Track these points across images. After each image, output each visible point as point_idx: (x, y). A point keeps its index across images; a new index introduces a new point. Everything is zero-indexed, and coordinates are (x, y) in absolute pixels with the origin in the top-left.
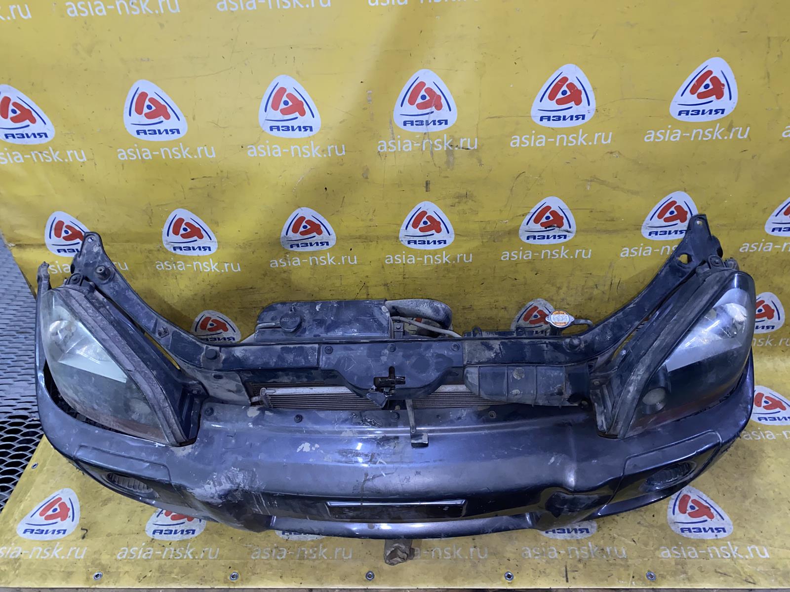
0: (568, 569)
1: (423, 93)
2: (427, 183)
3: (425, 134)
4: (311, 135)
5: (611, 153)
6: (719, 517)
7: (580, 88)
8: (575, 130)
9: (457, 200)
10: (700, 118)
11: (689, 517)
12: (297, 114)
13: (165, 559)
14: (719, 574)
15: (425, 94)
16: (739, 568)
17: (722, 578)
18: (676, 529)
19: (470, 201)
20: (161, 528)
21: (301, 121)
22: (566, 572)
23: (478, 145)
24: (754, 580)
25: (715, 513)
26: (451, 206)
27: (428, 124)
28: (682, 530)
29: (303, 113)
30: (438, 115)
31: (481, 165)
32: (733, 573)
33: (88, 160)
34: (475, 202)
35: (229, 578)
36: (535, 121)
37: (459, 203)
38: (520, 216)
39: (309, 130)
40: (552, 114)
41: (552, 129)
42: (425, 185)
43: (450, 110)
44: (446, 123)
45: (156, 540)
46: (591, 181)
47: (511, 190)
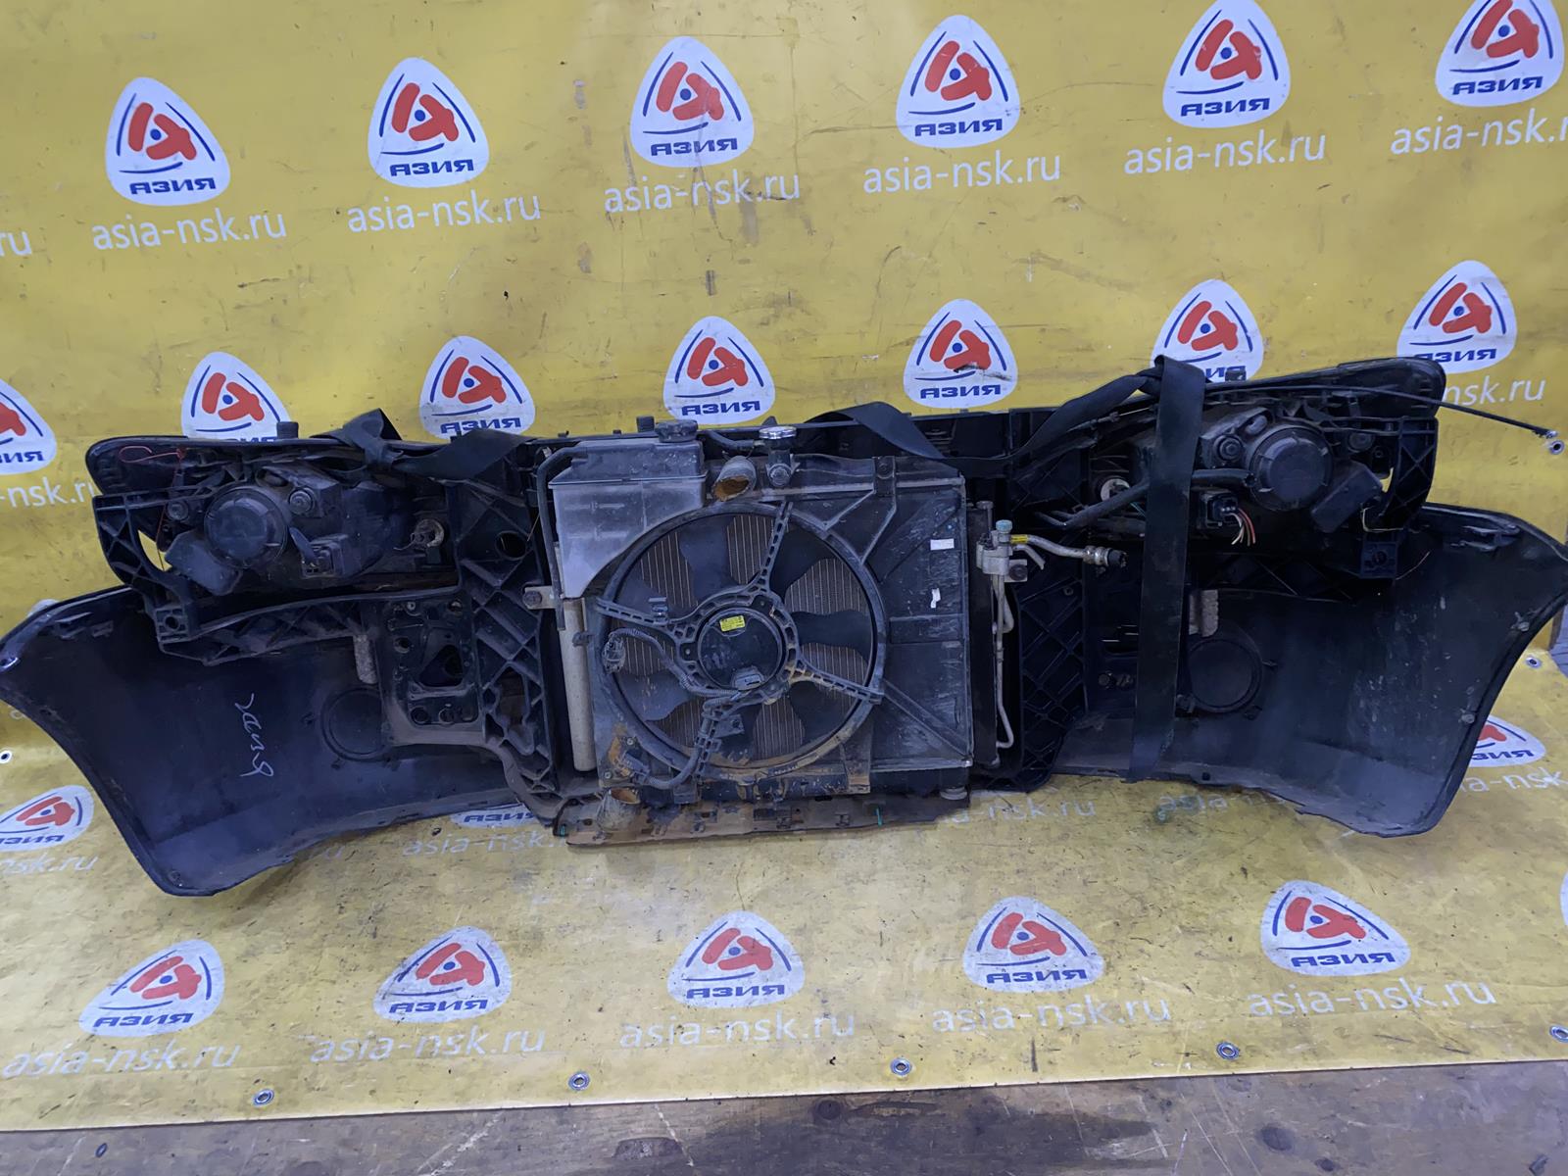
0: (1037, 1046)
1: (683, 85)
2: (710, 277)
3: (695, 170)
4: (470, 178)
5: (1065, 200)
6: (1376, 935)
7: (984, 64)
8: (986, 151)
9: (772, 311)
10: (1223, 119)
11: (1310, 937)
12: (442, 138)
13: (111, 1072)
14: (1385, 1040)
15: (688, 87)
16: (1429, 1026)
17: (1390, 1047)
18: (1284, 961)
19: (798, 311)
20: (115, 1014)
21: (451, 151)
22: (1033, 1052)
23: (800, 190)
24: (1464, 1046)
25: (1367, 928)
26: (762, 324)
27: (699, 150)
28: (1296, 962)
29: (453, 135)
30: (715, 131)
31: (811, 232)
32: (1416, 1036)
33: (34, 251)
34: (809, 314)
35: (251, 1101)
36: (905, 135)
37: (776, 316)
38: (901, 344)
39: (466, 168)
40: (937, 120)
41: (942, 151)
42: (705, 281)
43: (739, 119)
44: (734, 147)
45: (99, 1037)
46: (1033, 262)
47: (877, 287)
